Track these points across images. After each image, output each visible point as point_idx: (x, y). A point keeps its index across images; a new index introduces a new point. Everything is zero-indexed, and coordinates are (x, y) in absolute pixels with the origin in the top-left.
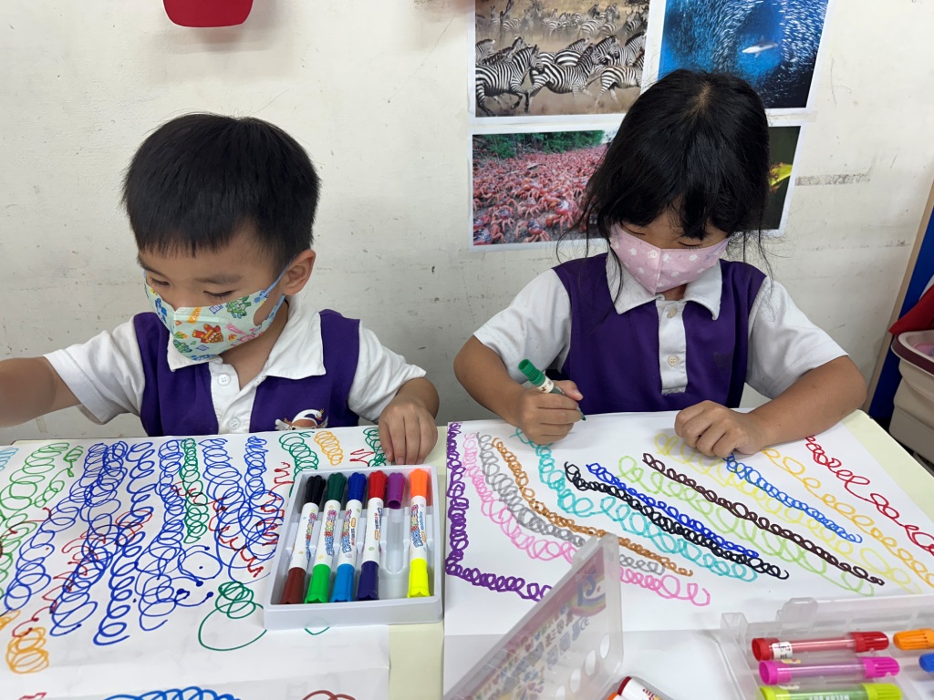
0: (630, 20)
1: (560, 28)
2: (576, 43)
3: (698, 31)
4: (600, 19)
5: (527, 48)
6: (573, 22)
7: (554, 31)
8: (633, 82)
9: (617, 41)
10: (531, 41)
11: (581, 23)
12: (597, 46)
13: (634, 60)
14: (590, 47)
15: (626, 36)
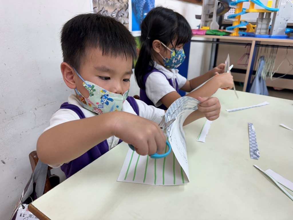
0: (126, 4)
1: (112, 5)
2: (115, 10)
3: (137, 8)
4: (119, 3)
5: (105, 11)
6: (114, 3)
7: (111, 5)
8: (127, 23)
9: (124, 10)
10: (106, 8)
11: (116, 3)
12: (120, 11)
13: (127, 16)
14: (118, 12)
15: (125, 8)
